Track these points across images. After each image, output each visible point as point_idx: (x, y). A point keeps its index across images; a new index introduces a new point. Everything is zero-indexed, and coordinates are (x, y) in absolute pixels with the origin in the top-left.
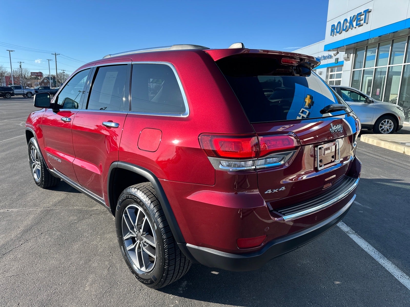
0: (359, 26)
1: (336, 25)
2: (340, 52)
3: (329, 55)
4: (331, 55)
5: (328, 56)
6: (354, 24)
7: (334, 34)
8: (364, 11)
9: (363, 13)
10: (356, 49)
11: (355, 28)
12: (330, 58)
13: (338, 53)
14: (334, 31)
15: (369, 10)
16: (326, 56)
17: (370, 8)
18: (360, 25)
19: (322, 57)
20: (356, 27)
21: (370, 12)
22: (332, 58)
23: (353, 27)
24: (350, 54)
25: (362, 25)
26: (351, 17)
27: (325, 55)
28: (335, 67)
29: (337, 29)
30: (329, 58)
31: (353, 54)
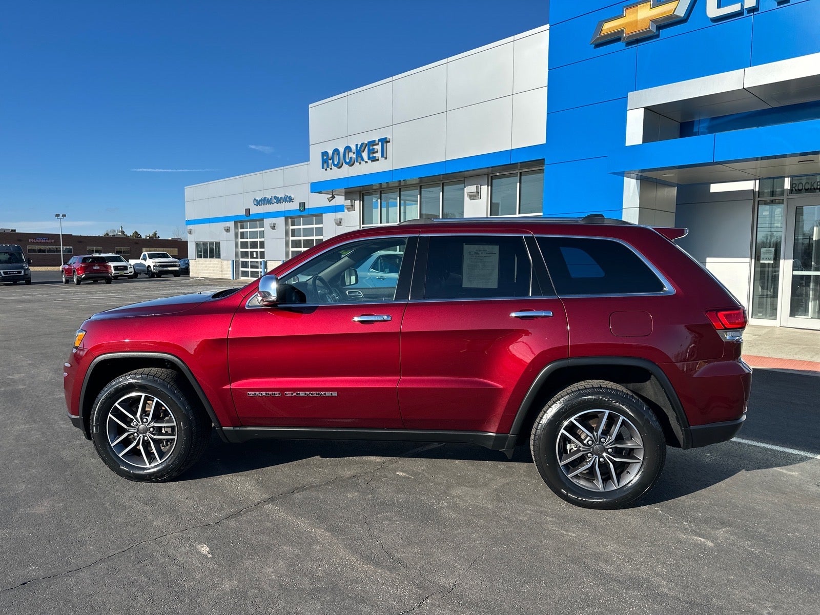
0: (372, 161)
1: (330, 152)
2: (338, 196)
3: (287, 196)
4: (290, 196)
5: (284, 197)
6: (365, 155)
7: (328, 167)
8: (380, 140)
9: (377, 142)
10: (363, 193)
11: (366, 162)
12: (290, 202)
13: (333, 197)
14: (328, 162)
15: (388, 140)
16: (281, 198)
17: (389, 137)
18: (374, 160)
19: (273, 198)
20: (368, 161)
21: (389, 142)
22: (293, 202)
23: (363, 160)
24: (355, 201)
25: (378, 160)
26: (357, 145)
27: (279, 196)
28: (299, 217)
29: (332, 159)
30: (287, 201)
31: (360, 201)
